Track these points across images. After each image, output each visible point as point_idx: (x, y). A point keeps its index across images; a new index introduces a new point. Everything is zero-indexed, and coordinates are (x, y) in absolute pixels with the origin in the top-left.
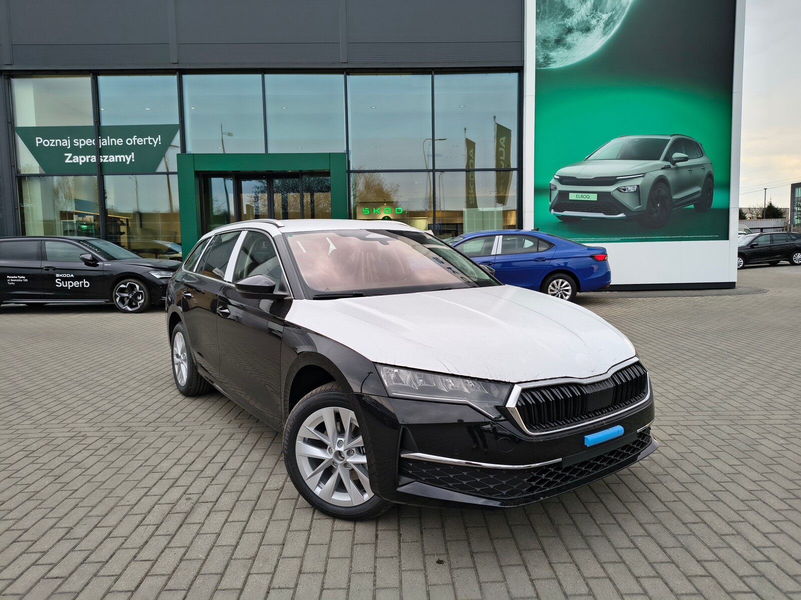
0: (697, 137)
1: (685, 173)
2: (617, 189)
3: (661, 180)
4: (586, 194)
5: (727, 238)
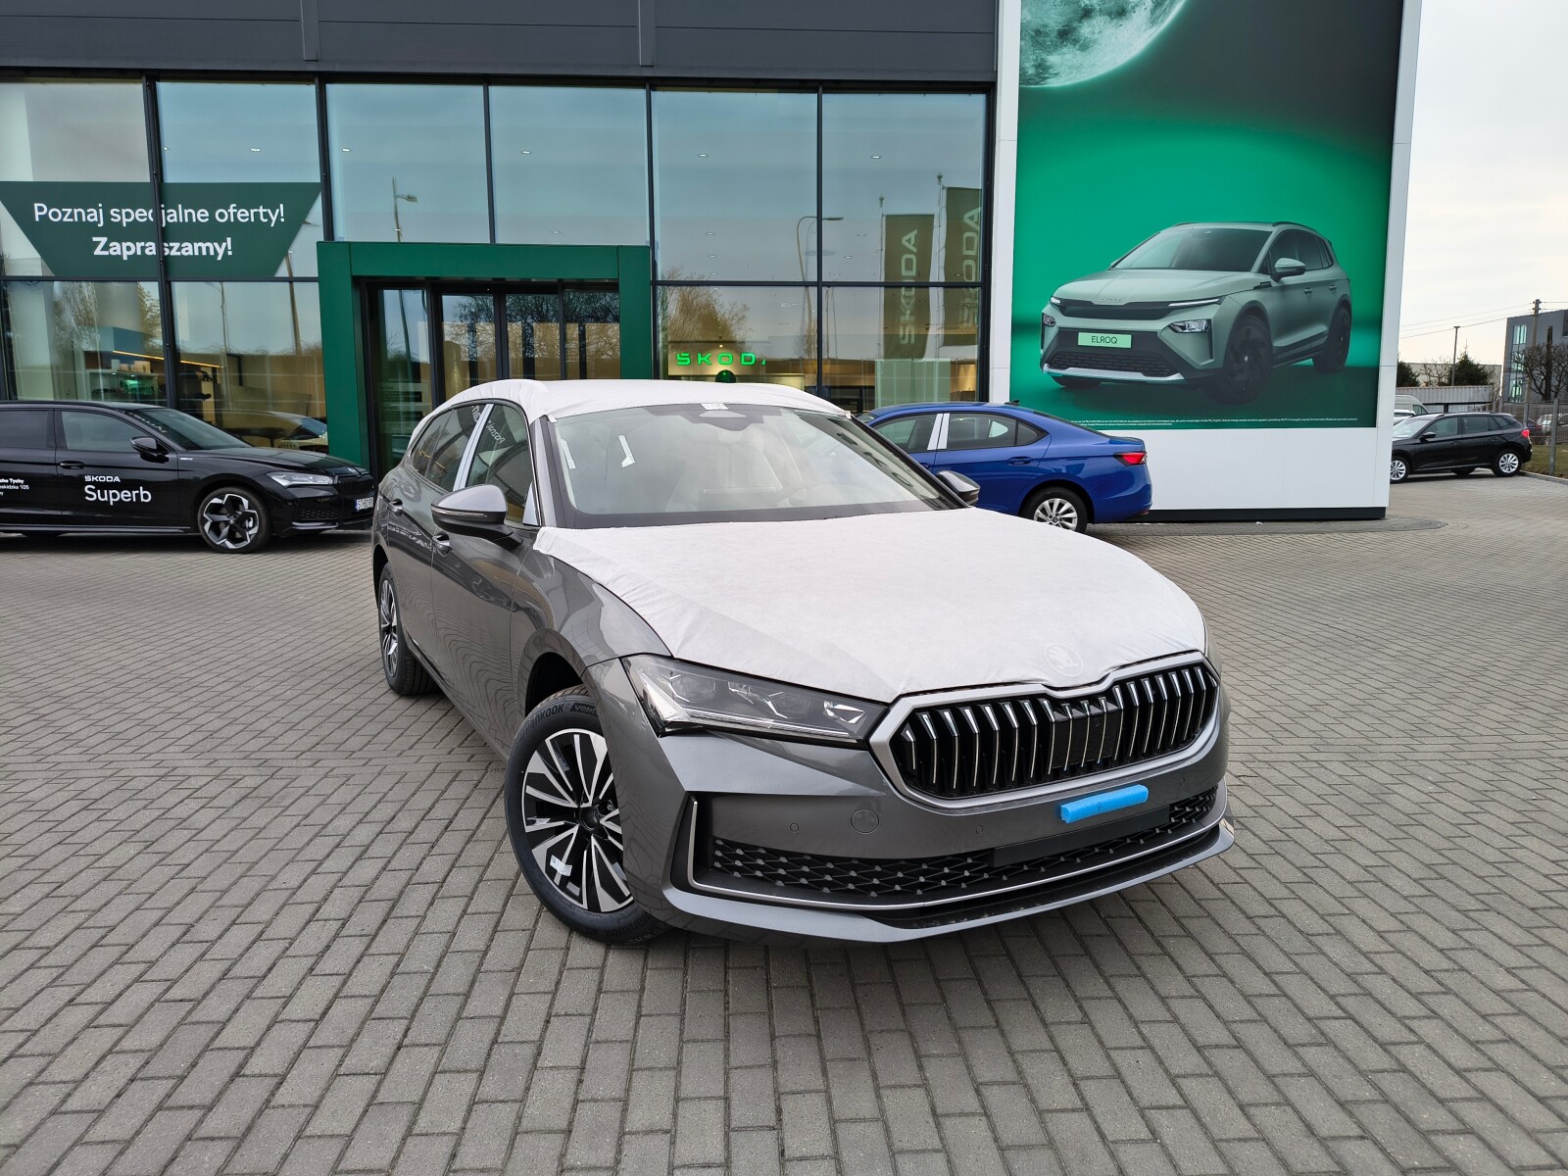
0: (1322, 229)
1: (1298, 298)
2: (1169, 326)
3: (1253, 310)
4: (1111, 336)
5: (1373, 424)
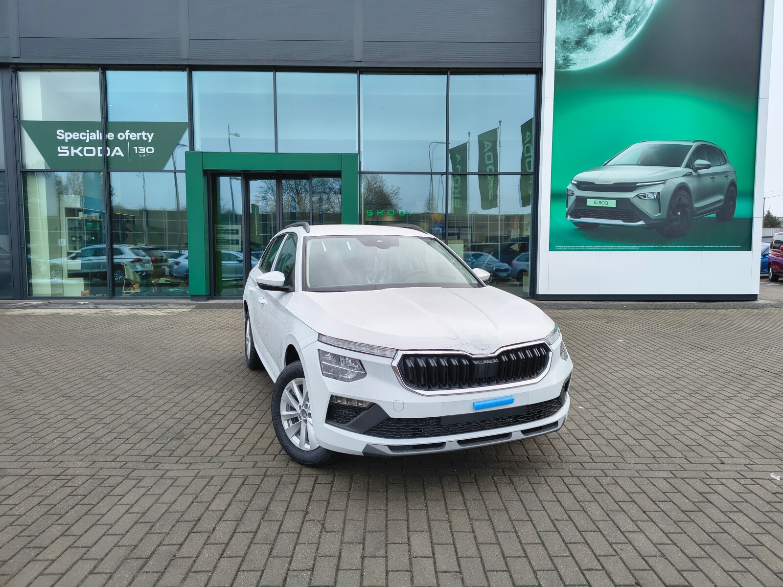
0: (721, 145)
1: (707, 181)
2: (637, 196)
3: (682, 188)
4: (605, 201)
5: (750, 249)
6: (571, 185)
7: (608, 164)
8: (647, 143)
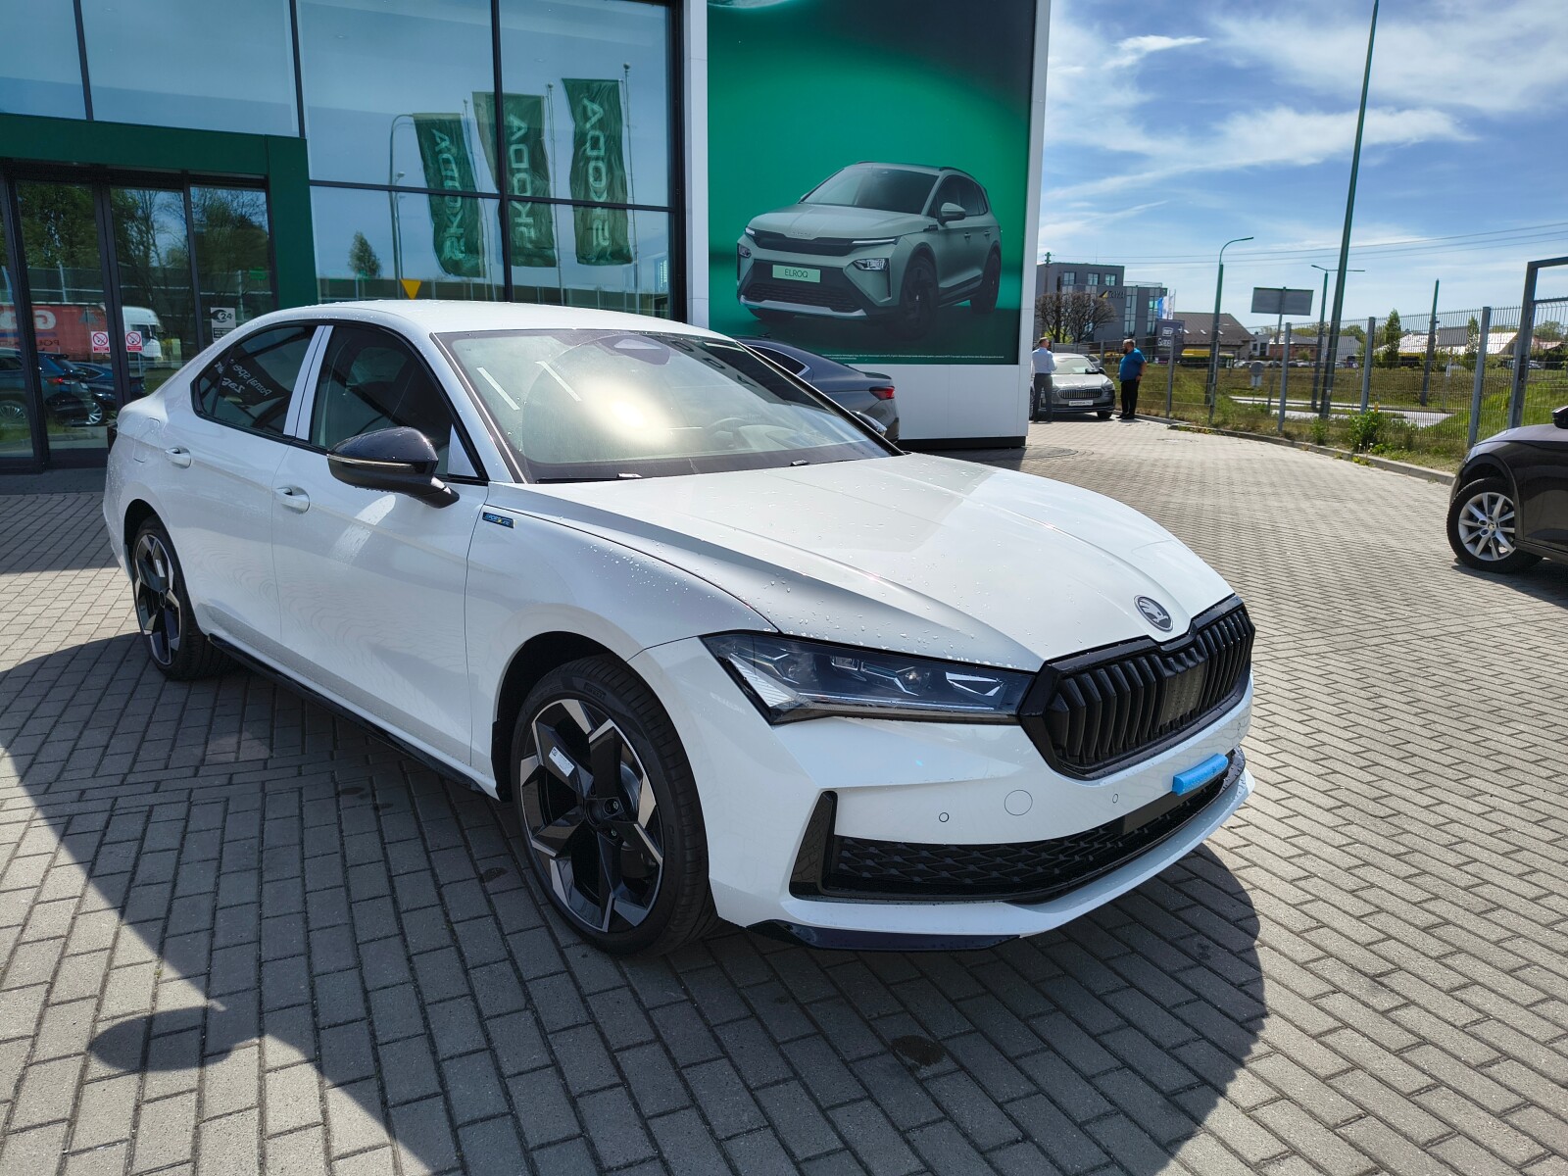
0: (982, 178)
1: (959, 241)
2: (853, 263)
3: (922, 252)
4: (803, 270)
5: (1016, 362)
6: (744, 236)
7: (806, 201)
8: (869, 166)
